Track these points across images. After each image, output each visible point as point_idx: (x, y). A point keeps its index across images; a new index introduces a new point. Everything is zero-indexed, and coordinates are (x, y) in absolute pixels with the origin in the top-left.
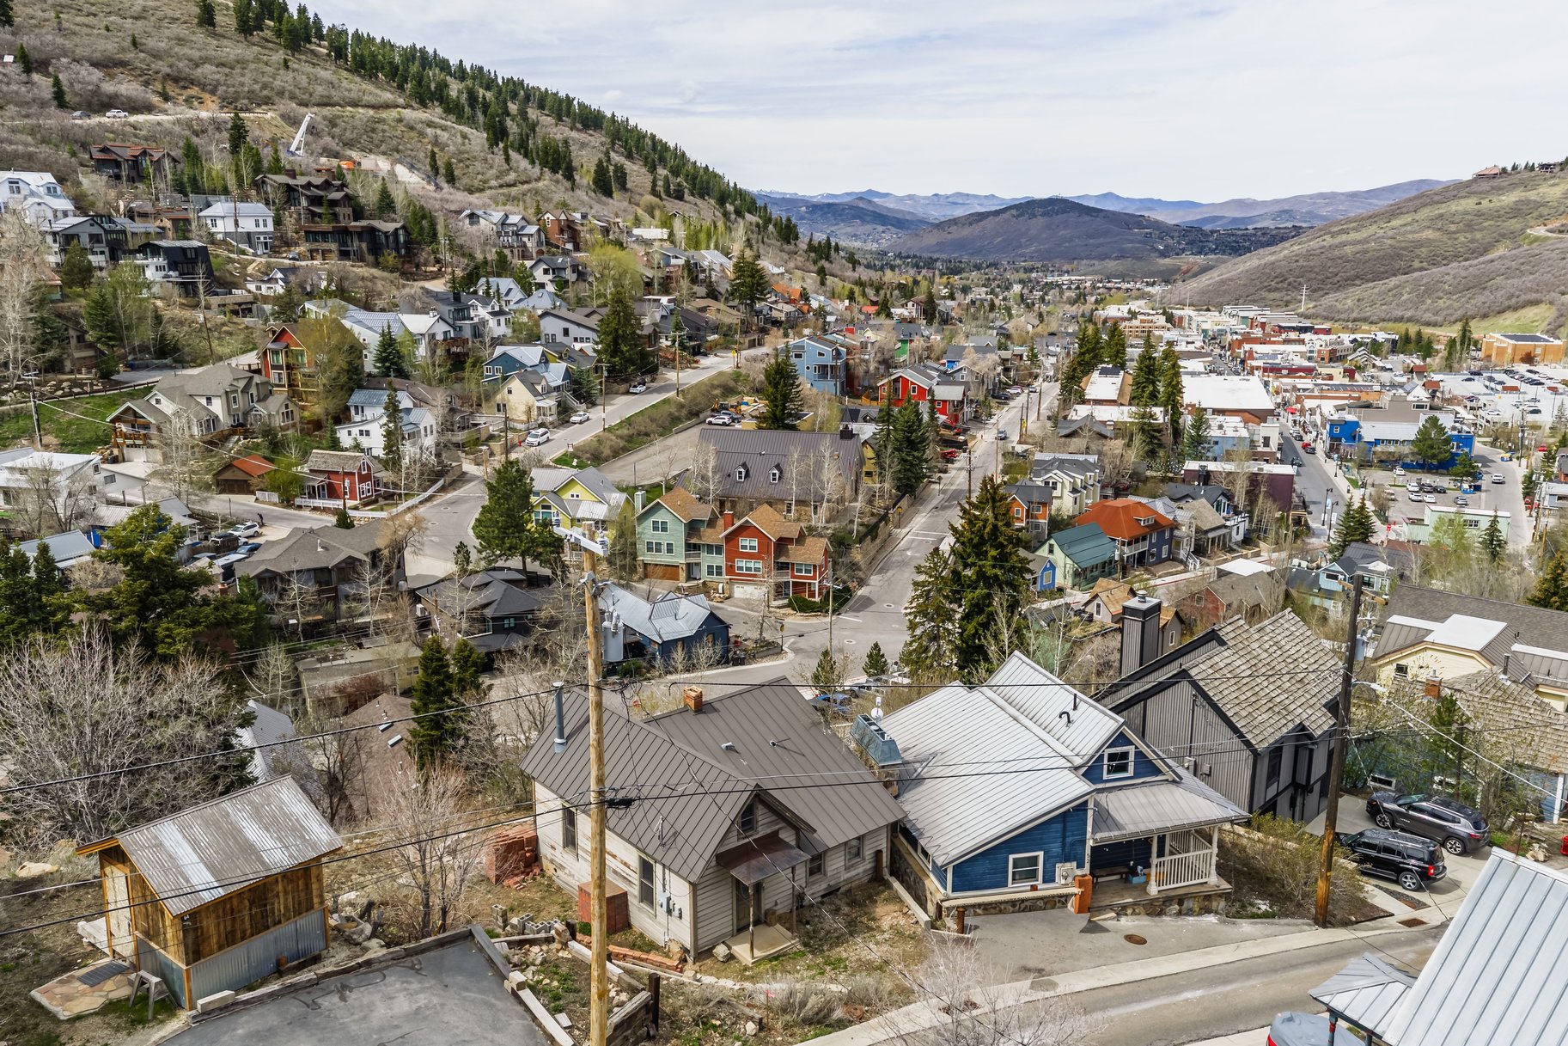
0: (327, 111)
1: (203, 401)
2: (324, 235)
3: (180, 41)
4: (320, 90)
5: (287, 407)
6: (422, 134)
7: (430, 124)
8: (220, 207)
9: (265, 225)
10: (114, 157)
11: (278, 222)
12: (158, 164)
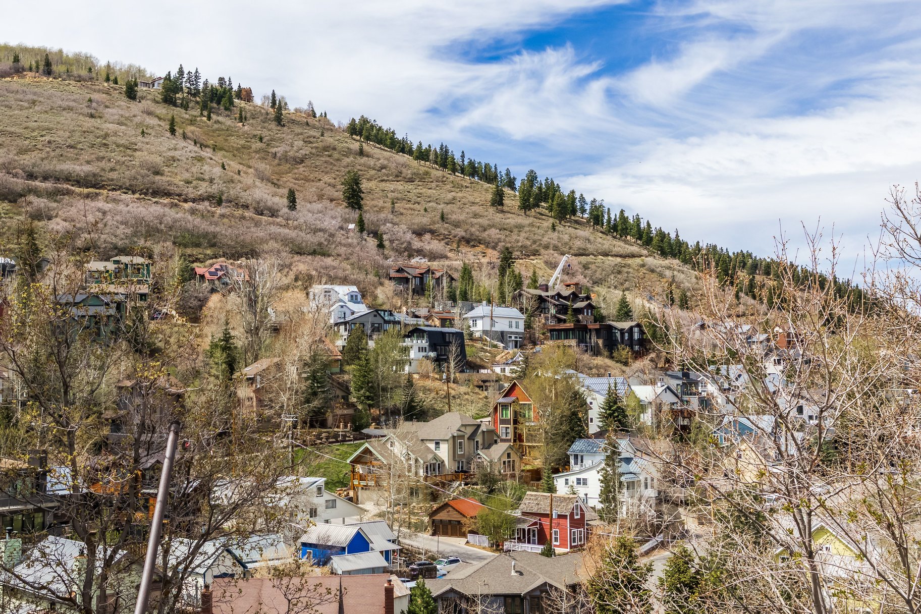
0: (583, 259)
1: (432, 446)
2: (566, 333)
3: (476, 216)
4: (578, 244)
5: (509, 455)
6: (661, 275)
7: (669, 268)
8: (482, 309)
9: (517, 327)
10: (406, 275)
11: (528, 326)
12: (438, 281)
